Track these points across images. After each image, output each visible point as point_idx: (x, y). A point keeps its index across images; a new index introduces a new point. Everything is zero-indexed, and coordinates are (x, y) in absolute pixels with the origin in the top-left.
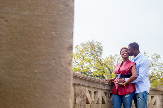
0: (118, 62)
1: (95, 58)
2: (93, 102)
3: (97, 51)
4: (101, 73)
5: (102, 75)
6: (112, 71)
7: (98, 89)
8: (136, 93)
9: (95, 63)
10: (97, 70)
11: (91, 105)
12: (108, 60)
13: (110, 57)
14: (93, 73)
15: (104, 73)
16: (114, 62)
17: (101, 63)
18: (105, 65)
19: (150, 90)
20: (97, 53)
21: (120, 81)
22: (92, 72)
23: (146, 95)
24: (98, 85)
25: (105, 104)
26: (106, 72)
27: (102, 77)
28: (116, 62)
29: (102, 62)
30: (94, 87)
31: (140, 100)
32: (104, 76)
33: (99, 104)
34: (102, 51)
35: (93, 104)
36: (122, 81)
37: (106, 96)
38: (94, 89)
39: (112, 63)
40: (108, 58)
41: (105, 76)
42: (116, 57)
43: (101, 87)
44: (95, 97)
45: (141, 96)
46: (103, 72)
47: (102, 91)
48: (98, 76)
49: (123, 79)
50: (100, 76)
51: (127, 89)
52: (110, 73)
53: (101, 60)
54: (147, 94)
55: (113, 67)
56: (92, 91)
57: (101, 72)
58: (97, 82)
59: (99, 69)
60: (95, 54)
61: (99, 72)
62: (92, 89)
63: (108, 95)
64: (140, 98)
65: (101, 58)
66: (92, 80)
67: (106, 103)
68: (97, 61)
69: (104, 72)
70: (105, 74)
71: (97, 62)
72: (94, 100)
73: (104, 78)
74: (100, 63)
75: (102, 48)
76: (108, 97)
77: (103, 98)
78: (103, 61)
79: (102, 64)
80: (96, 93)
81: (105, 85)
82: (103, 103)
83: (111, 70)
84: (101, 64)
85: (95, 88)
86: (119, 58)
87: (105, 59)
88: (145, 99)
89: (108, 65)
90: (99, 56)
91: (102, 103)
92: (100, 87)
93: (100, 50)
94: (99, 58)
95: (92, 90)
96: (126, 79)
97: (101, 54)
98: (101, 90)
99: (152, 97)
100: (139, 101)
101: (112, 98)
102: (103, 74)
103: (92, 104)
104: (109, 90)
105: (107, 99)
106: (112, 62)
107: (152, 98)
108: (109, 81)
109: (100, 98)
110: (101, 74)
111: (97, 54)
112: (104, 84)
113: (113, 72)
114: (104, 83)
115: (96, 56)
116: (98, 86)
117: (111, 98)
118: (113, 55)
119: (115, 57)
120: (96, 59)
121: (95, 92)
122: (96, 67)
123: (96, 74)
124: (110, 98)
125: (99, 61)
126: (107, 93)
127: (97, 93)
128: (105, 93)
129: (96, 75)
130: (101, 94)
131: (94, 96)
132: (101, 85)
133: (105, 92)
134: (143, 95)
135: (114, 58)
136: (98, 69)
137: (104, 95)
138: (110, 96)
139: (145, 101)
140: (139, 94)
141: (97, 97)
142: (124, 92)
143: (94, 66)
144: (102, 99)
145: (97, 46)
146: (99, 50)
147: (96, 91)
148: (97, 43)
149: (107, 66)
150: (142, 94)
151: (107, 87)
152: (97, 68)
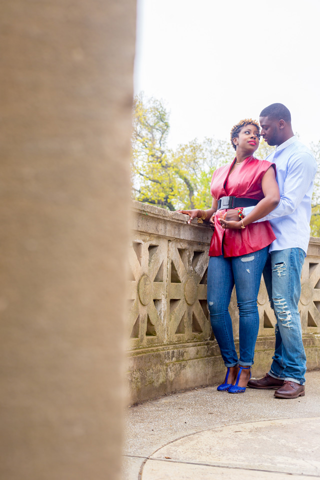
0: (214, 160)
1: (146, 147)
2: (144, 275)
3: (152, 127)
4: (164, 191)
5: (167, 198)
6: (196, 186)
7: (159, 237)
8: (271, 250)
9: (145, 164)
10: (149, 183)
11: (139, 284)
12: (185, 153)
13: (191, 146)
14: (140, 192)
15: (172, 193)
16: (201, 161)
17: (164, 163)
18: (176, 169)
19: (309, 244)
20: (152, 133)
21: (229, 216)
22: (135, 190)
23: (298, 259)
24: (161, 227)
25: (179, 281)
26: (179, 188)
27: (167, 203)
28: (208, 160)
29: (166, 161)
30: (150, 232)
31: (281, 272)
32: (170, 203)
33: (162, 281)
34: (167, 126)
35: (146, 280)
36: (235, 216)
37: (183, 260)
38: (148, 239)
39: (197, 163)
40: (183, 150)
41: (173, 200)
42: (208, 147)
43: (170, 231)
44: (150, 261)
45: (284, 259)
46: (168, 190)
47: (170, 243)
48: (153, 202)
49: (239, 210)
50: (159, 202)
51: (250, 239)
52: (188, 192)
53: (162, 152)
54: (302, 256)
55: (199, 176)
56: (143, 243)
57: (161, 189)
58: (158, 219)
59: (157, 182)
60: (147, 134)
61: (156, 190)
62: (143, 237)
63: (190, 255)
64: (282, 265)
65: (163, 149)
66: (144, 211)
67: (182, 278)
68: (153, 156)
69: (172, 189)
70: (174, 195)
71: (151, 159)
72: (149, 270)
73: (172, 208)
74: (160, 162)
75: (166, 117)
76: (189, 261)
77: (172, 264)
78: (169, 159)
79: (165, 167)
80: (155, 249)
81: (182, 228)
82: (175, 279)
83: (193, 185)
84: (163, 166)
85: (150, 234)
86: (217, 150)
87: (175, 151)
88: (296, 270)
89: (184, 170)
90: (158, 142)
91: (169, 279)
92: (165, 232)
93: (161, 123)
94: (157, 146)
95: (144, 241)
96: (245, 209)
97: (164, 136)
98: (169, 241)
99: (312, 265)
100: (279, 275)
101: (199, 264)
102: (170, 197)
103: (142, 281)
104: (190, 243)
105: (185, 266)
106: (194, 161)
107: (312, 269)
108: (193, 215)
109: (164, 264)
110: (163, 195)
111: (151, 136)
112: (179, 224)
113: (197, 189)
114: (178, 220)
115: (150, 143)
116: (162, 229)
117: (196, 265)
118: (200, 141)
119: (204, 146)
120: (148, 152)
121: (151, 247)
122: (148, 174)
123: (149, 195)
124: (192, 265)
125: (158, 158)
126: (184, 250)
127: (158, 250)
128: (181, 251)
129: (148, 198)
130: (167, 254)
131: (148, 257)
132: (169, 227)
133: (180, 247)
134: (291, 259)
135: (201, 150)
136: (154, 181)
137: (176, 256)
138: (193, 260)
139: (294, 275)
140: (278, 255)
141: (157, 260)
142: (240, 247)
143: (144, 171)
144: (169, 266)
145: (152, 111)
146: (158, 122)
147: (154, 243)
148: (151, 102)
149: (181, 172)
150: (287, 255)
151: (186, 234)
152: (151, 176)
